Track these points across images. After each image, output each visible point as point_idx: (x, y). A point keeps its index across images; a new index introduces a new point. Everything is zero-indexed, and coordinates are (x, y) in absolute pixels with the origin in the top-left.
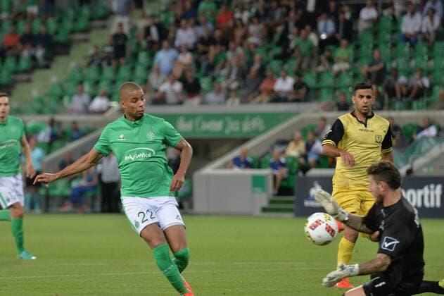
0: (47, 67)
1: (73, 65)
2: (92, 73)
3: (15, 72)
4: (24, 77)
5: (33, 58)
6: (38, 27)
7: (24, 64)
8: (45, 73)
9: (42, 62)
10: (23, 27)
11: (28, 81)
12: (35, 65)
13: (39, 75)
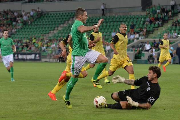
0: (162, 26)
1: (169, 26)
2: (174, 27)
3: (154, 28)
4: (156, 29)
5: (159, 24)
6: (160, 16)
7: (156, 25)
8: (161, 28)
9: (160, 25)
10: (156, 16)
11: (157, 30)
12: (159, 26)
13: (160, 28)
